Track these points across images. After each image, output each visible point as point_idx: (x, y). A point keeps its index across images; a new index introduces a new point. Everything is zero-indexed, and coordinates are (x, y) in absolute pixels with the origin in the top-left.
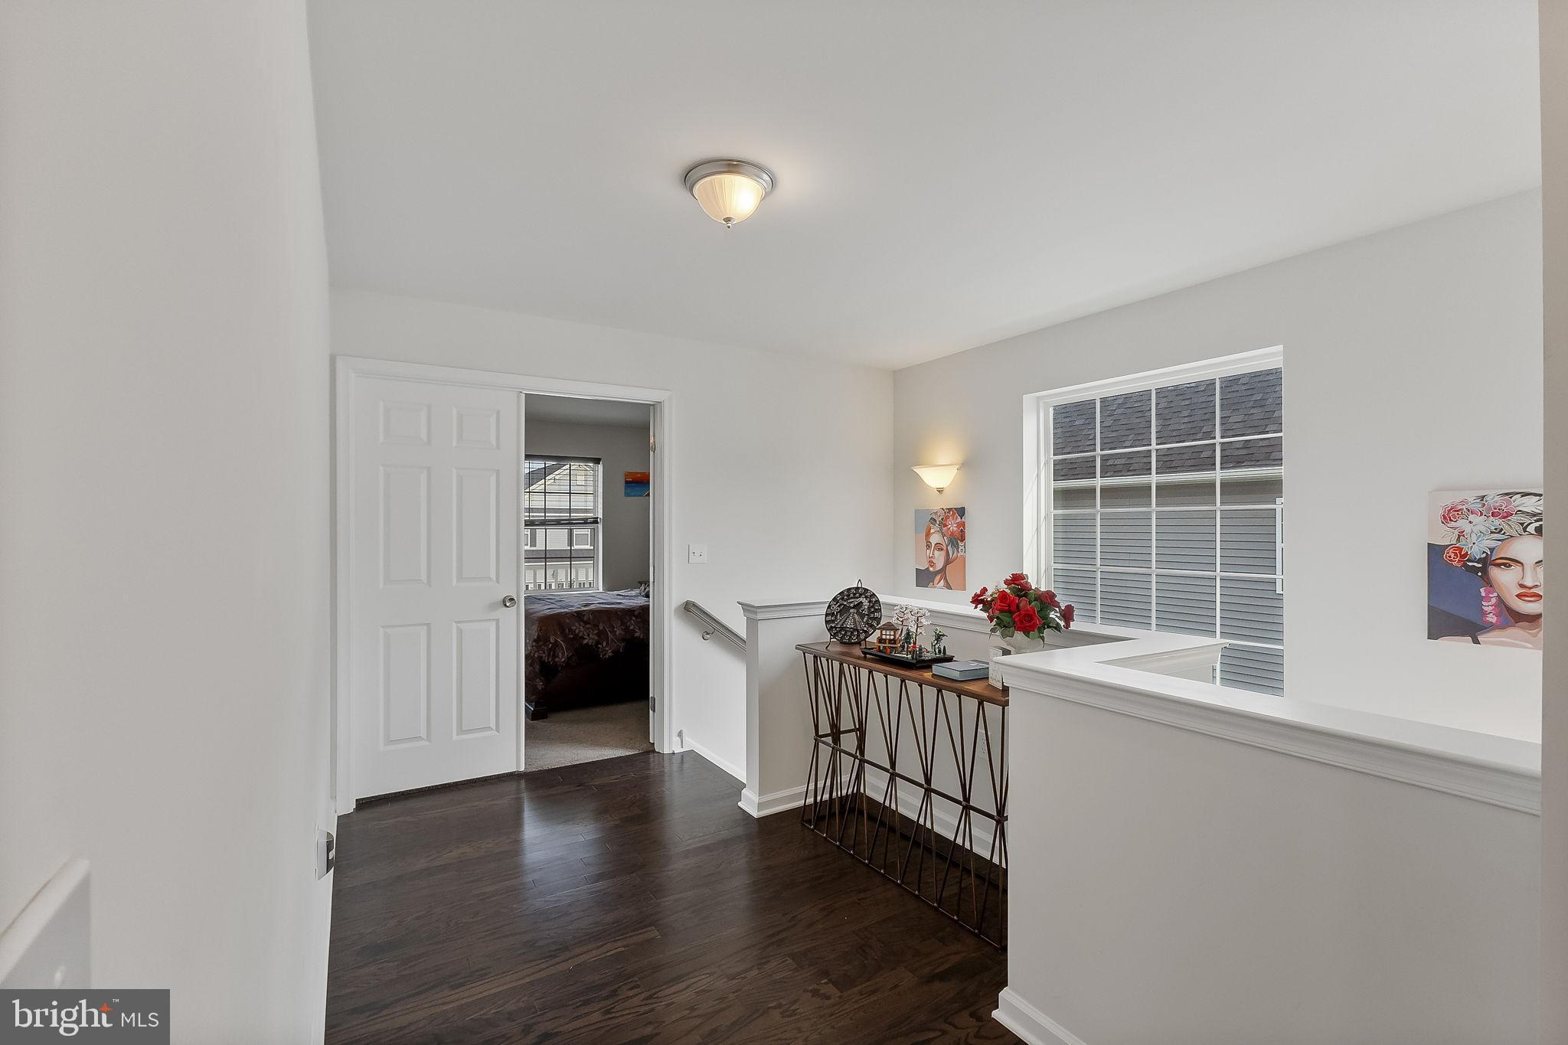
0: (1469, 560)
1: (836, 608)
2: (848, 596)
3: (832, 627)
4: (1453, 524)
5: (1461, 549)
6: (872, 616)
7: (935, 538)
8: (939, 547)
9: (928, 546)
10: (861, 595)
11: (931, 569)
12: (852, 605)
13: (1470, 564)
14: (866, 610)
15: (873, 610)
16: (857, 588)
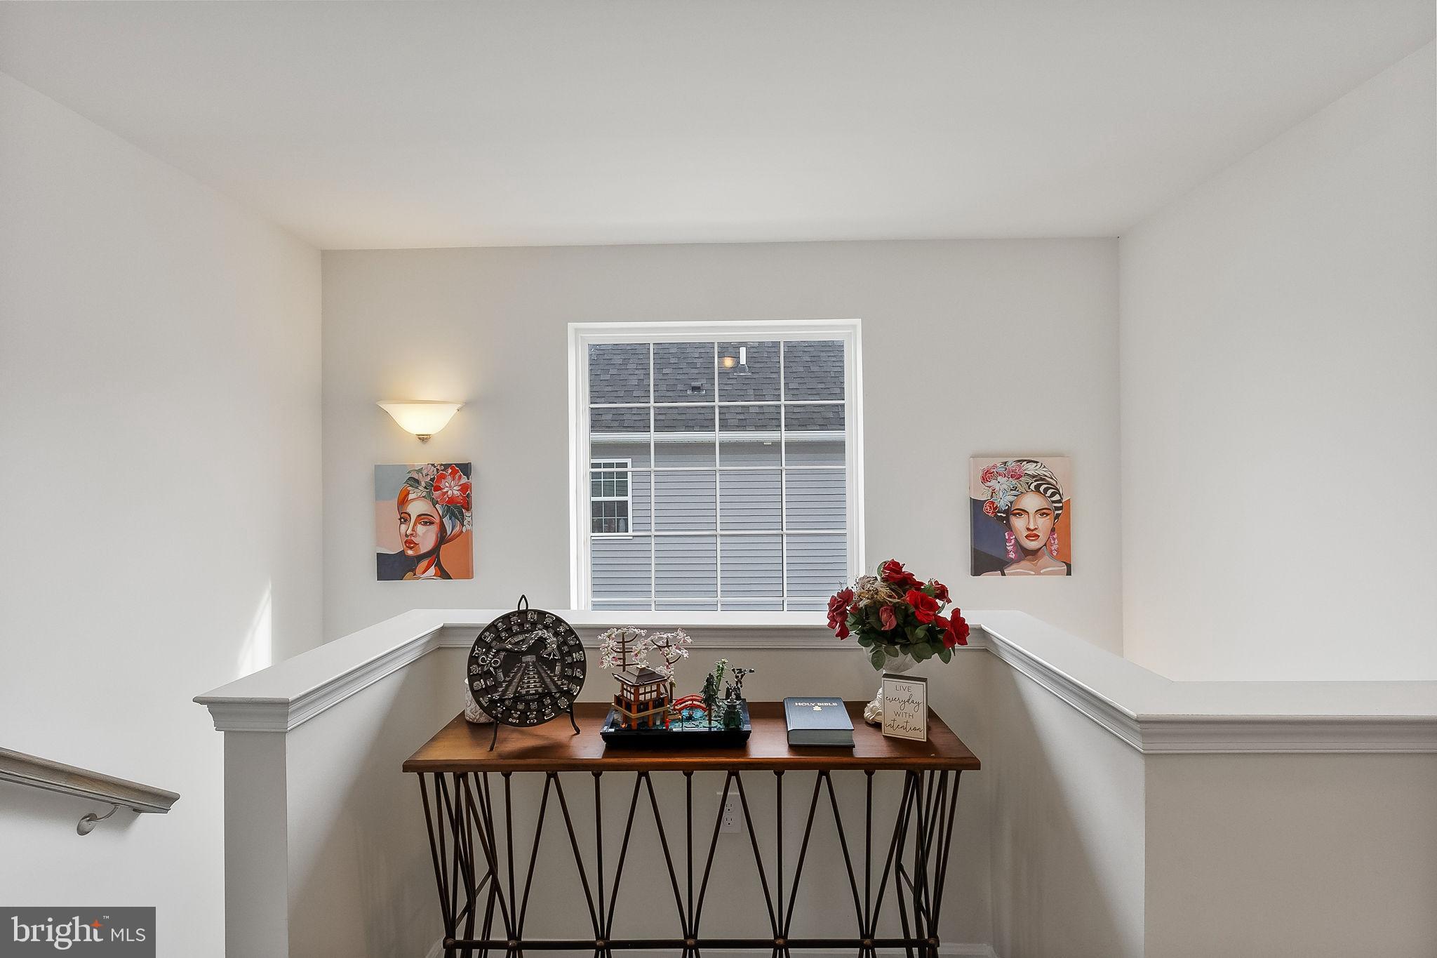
0: (999, 512)
1: (491, 660)
2: (509, 630)
3: (492, 701)
4: (989, 484)
5: (993, 503)
6: (569, 660)
7: (417, 507)
8: (425, 519)
9: (404, 518)
10: (534, 624)
11: (410, 552)
12: (524, 648)
13: (999, 514)
14: (557, 652)
15: (566, 649)
16: (522, 614)
